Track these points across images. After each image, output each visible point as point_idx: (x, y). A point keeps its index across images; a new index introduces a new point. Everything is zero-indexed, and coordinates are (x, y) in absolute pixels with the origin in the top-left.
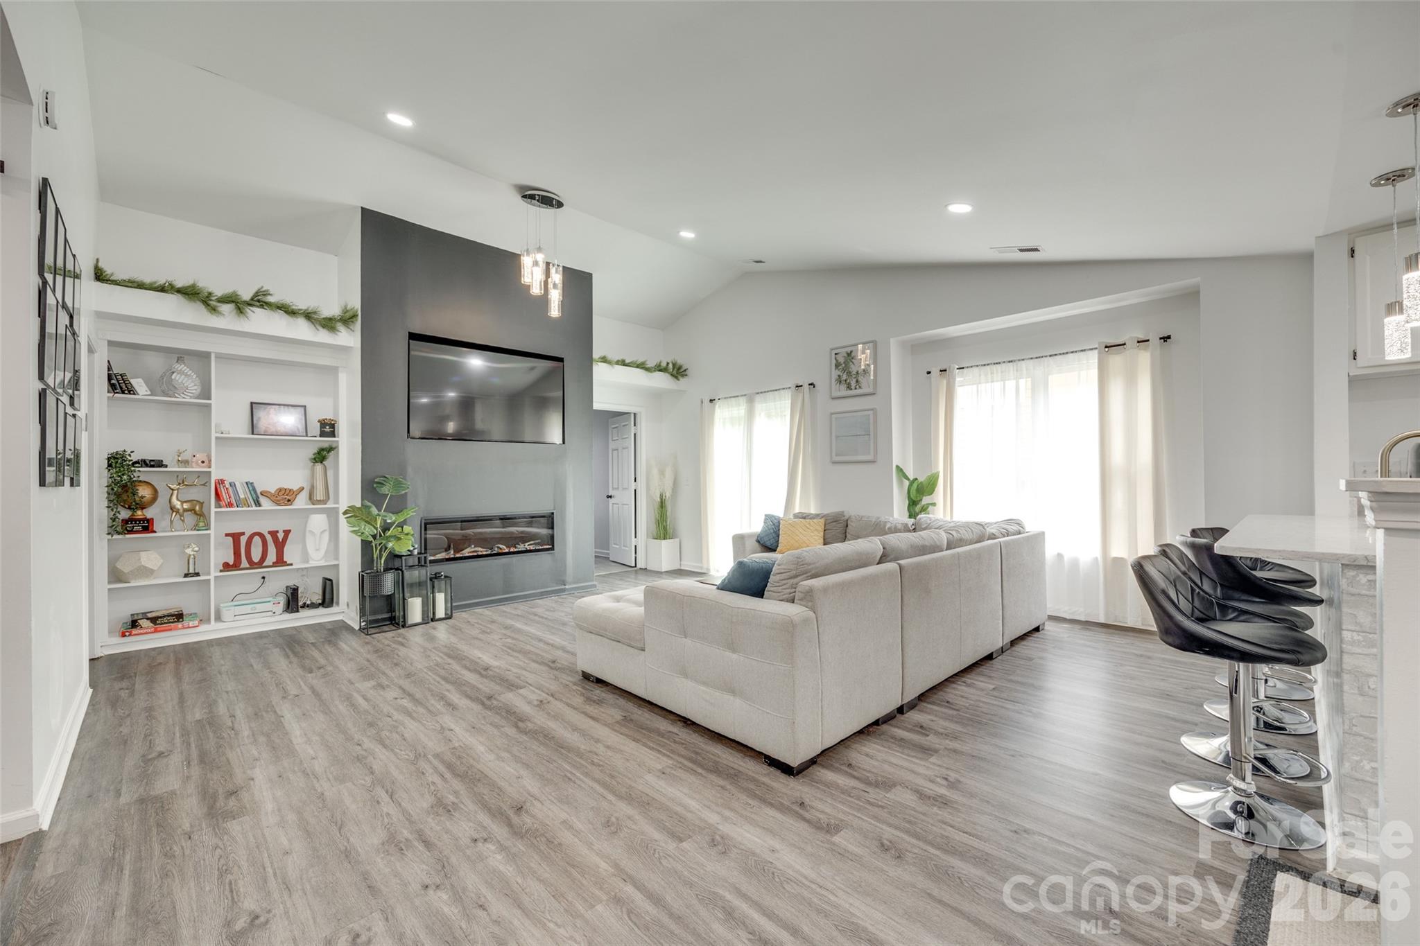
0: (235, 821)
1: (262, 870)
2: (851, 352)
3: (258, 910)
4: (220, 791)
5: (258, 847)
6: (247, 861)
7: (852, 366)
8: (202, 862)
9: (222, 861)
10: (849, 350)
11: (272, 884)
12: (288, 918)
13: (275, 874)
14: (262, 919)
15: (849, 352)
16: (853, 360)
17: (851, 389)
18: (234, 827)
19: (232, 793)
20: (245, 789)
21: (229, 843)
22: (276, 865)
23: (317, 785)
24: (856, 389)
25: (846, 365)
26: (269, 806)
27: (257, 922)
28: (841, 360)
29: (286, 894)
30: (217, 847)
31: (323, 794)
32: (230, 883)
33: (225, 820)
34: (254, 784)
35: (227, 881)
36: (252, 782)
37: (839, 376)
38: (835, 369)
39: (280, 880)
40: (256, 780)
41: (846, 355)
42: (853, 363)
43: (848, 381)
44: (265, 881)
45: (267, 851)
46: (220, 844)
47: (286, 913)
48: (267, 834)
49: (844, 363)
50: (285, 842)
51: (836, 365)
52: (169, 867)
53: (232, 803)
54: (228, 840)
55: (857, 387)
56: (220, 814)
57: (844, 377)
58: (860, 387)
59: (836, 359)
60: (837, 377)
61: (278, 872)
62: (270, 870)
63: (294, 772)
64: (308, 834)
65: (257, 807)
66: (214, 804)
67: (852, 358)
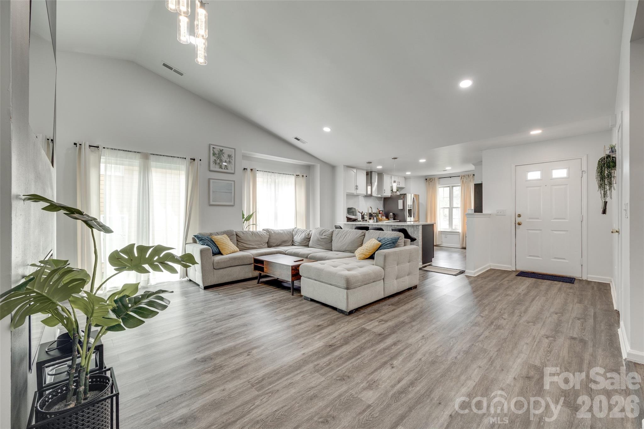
0: (536, 364)
1: (538, 345)
2: (222, 150)
3: (545, 338)
4: (533, 383)
5: (534, 351)
6: (540, 350)
7: (223, 157)
8: (555, 359)
9: (548, 355)
10: (221, 148)
11: (537, 340)
12: (539, 333)
13: (535, 341)
14: (545, 336)
15: (221, 150)
16: (224, 155)
17: (222, 169)
18: (537, 363)
19: (528, 378)
20: (522, 376)
21: (543, 359)
22: (533, 343)
23: (495, 355)
24: (225, 169)
25: (219, 156)
26: (519, 361)
27: (547, 336)
28: (217, 152)
29: (536, 336)
30: (548, 360)
31: (497, 351)
32: (549, 348)
33: (539, 368)
34: (515, 376)
35: (549, 349)
36: (516, 377)
37: (215, 160)
38: (213, 156)
39: (535, 340)
40: (513, 376)
41: (219, 151)
42: (223, 155)
43: (220, 164)
44: (539, 342)
45: (532, 348)
46: (546, 360)
47: (539, 334)
48: (528, 352)
49: (218, 154)
50: (525, 346)
51: (213, 154)
52: (568, 365)
53: (532, 373)
54: (543, 360)
55: (226, 168)
56: (540, 372)
57: (218, 161)
58: (227, 169)
59: (213, 150)
60: (214, 160)
61: (534, 341)
62: (536, 343)
63: (495, 368)
64: (516, 344)
65: (523, 364)
66: (539, 378)
67: (223, 153)
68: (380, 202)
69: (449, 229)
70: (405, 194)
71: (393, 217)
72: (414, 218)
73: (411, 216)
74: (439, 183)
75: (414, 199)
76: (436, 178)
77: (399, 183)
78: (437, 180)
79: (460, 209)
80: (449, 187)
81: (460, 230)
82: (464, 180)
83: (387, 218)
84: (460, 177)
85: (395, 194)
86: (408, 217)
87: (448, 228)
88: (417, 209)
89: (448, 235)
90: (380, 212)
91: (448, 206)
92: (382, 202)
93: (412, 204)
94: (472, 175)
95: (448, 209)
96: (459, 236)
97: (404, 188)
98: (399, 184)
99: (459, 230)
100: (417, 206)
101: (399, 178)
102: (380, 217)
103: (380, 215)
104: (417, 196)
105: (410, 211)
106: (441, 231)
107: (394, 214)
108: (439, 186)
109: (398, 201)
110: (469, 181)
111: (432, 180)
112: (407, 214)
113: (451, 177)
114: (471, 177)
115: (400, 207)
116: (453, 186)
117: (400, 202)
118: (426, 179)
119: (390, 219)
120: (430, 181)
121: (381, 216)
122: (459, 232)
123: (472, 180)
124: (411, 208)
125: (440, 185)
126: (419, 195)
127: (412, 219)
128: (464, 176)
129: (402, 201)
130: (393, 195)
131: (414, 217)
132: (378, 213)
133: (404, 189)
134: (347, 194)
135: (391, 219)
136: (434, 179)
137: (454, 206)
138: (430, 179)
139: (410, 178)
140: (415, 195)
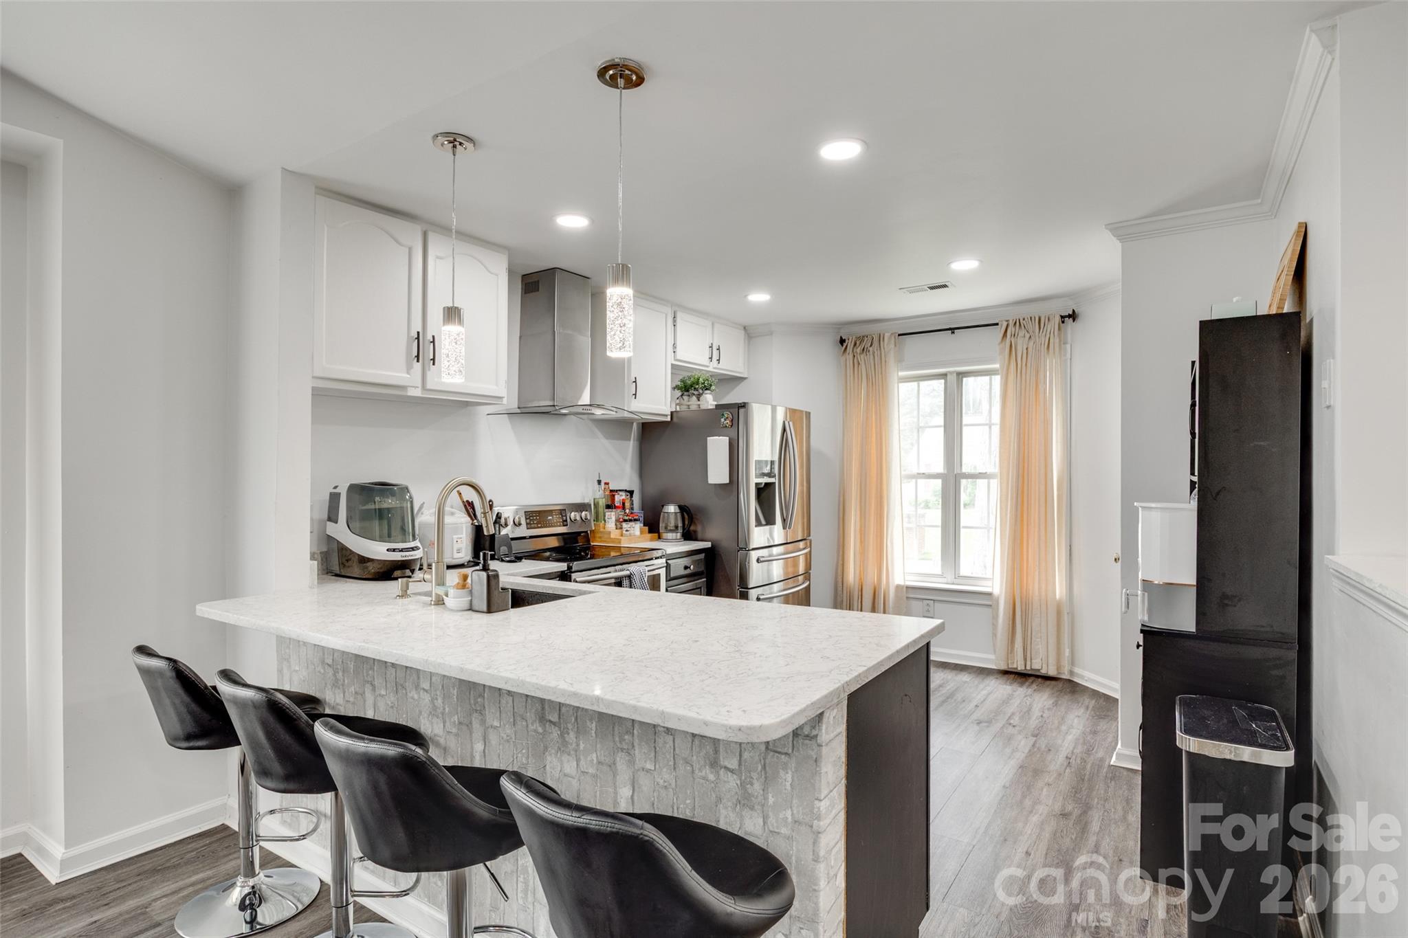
68: (625, 443)
69: (941, 576)
70: (743, 406)
71: (680, 525)
72: (784, 528)
73: (770, 521)
74: (900, 360)
75: (784, 430)
76: (887, 335)
77: (715, 353)
78: (889, 345)
79: (995, 483)
80: (944, 376)
81: (996, 585)
82: (1020, 341)
83: (650, 531)
84: (998, 332)
85: (694, 407)
86: (759, 524)
87: (938, 570)
88: (802, 485)
89: (937, 604)
90: (613, 497)
91: (939, 467)
92: (630, 447)
93: (776, 458)
94: (1058, 319)
95: (939, 482)
96: (989, 610)
97: (742, 379)
98: (715, 357)
99: (989, 583)
100: (802, 467)
101: (717, 326)
102: (611, 525)
103: (612, 516)
104: (799, 418)
105: (764, 493)
106: (908, 587)
107: (683, 509)
108: (902, 374)
109: (707, 439)
110: (1044, 348)
111: (867, 343)
112: (751, 506)
113: (952, 330)
114: (1049, 327)
115: (718, 473)
116: (961, 375)
117: (717, 447)
118: (842, 341)
119: (665, 535)
120: (859, 350)
121: (619, 523)
122: (990, 594)
123: (1055, 341)
124: (770, 475)
125: (902, 370)
126: (808, 414)
127: (777, 533)
128: (1018, 323)
129: (724, 440)
130: (684, 408)
131: (784, 520)
132: (602, 503)
133: (743, 384)
134: (321, 384)
135: (670, 535)
136: (876, 339)
137: (965, 469)
138: (861, 339)
139: (771, 333)
140: (793, 413)
